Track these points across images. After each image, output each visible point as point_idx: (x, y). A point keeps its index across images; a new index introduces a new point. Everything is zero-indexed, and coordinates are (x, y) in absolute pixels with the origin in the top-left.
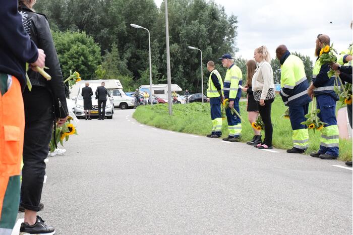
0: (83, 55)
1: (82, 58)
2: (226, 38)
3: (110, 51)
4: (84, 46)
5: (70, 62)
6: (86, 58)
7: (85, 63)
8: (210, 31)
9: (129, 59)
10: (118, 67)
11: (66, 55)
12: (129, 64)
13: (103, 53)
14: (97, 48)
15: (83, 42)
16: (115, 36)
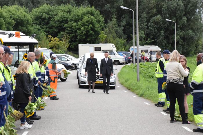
0: (92, 23)
1: (91, 25)
2: (198, 10)
3: (111, 20)
4: (92, 17)
5: (82, 29)
6: (93, 25)
7: (93, 29)
8: (186, 6)
9: (124, 26)
10: (117, 32)
11: (79, 24)
12: (124, 30)
13: (106, 22)
14: (102, 19)
15: (92, 14)
16: (115, 10)
